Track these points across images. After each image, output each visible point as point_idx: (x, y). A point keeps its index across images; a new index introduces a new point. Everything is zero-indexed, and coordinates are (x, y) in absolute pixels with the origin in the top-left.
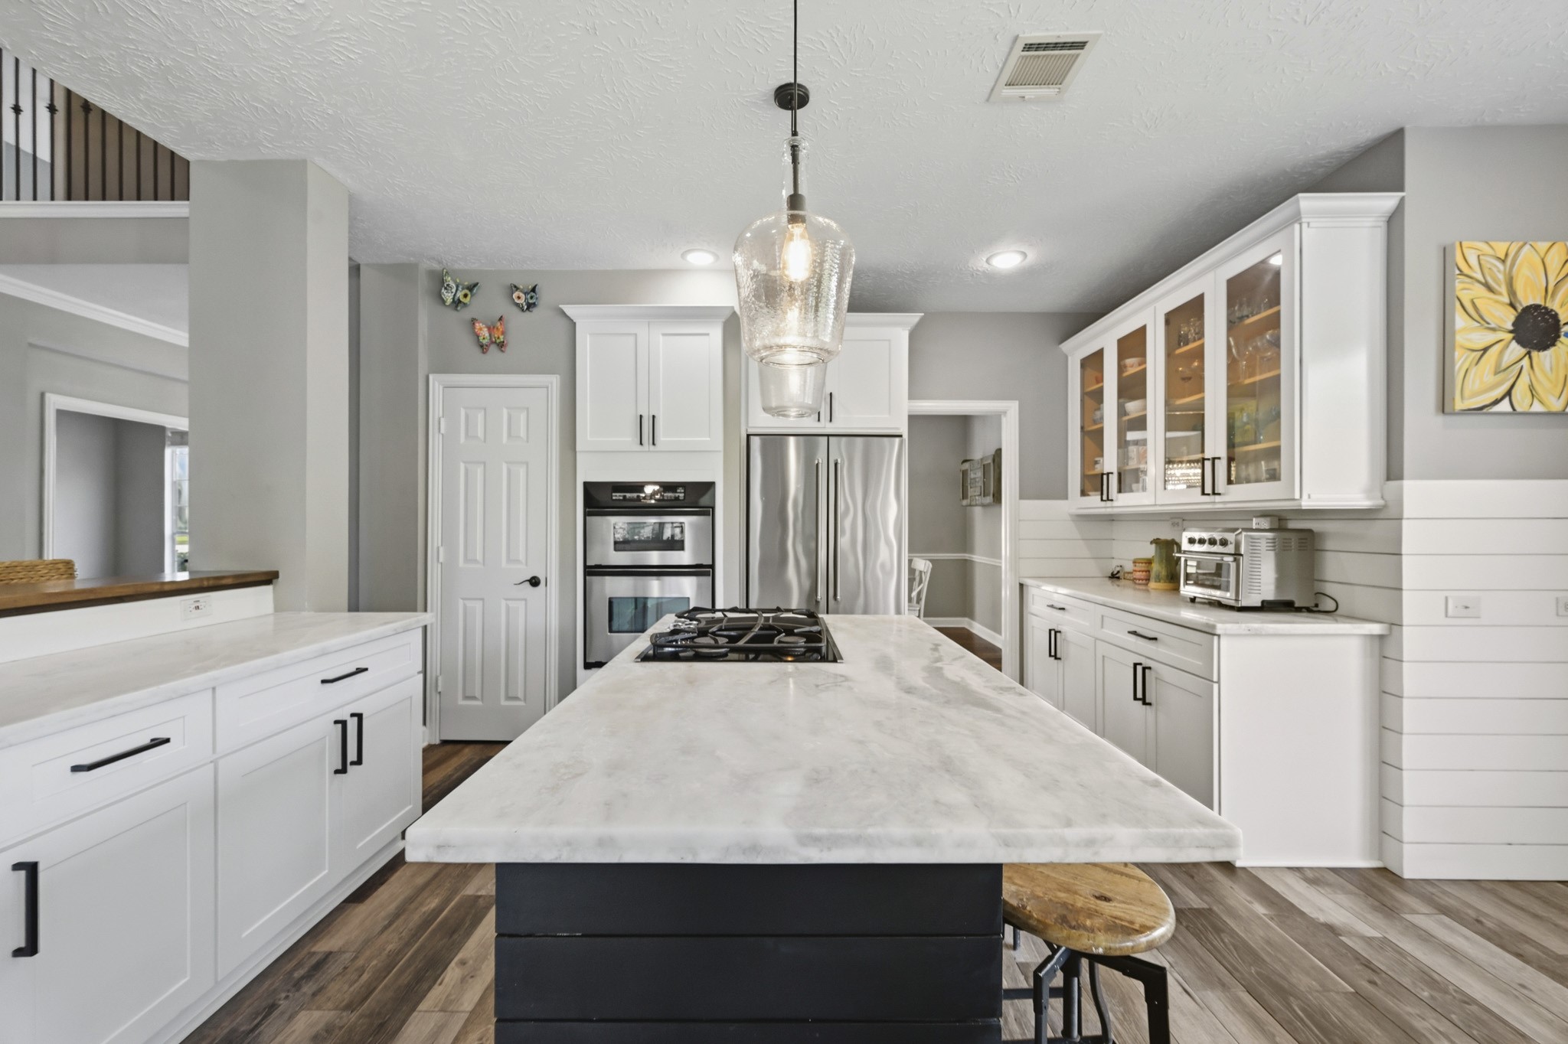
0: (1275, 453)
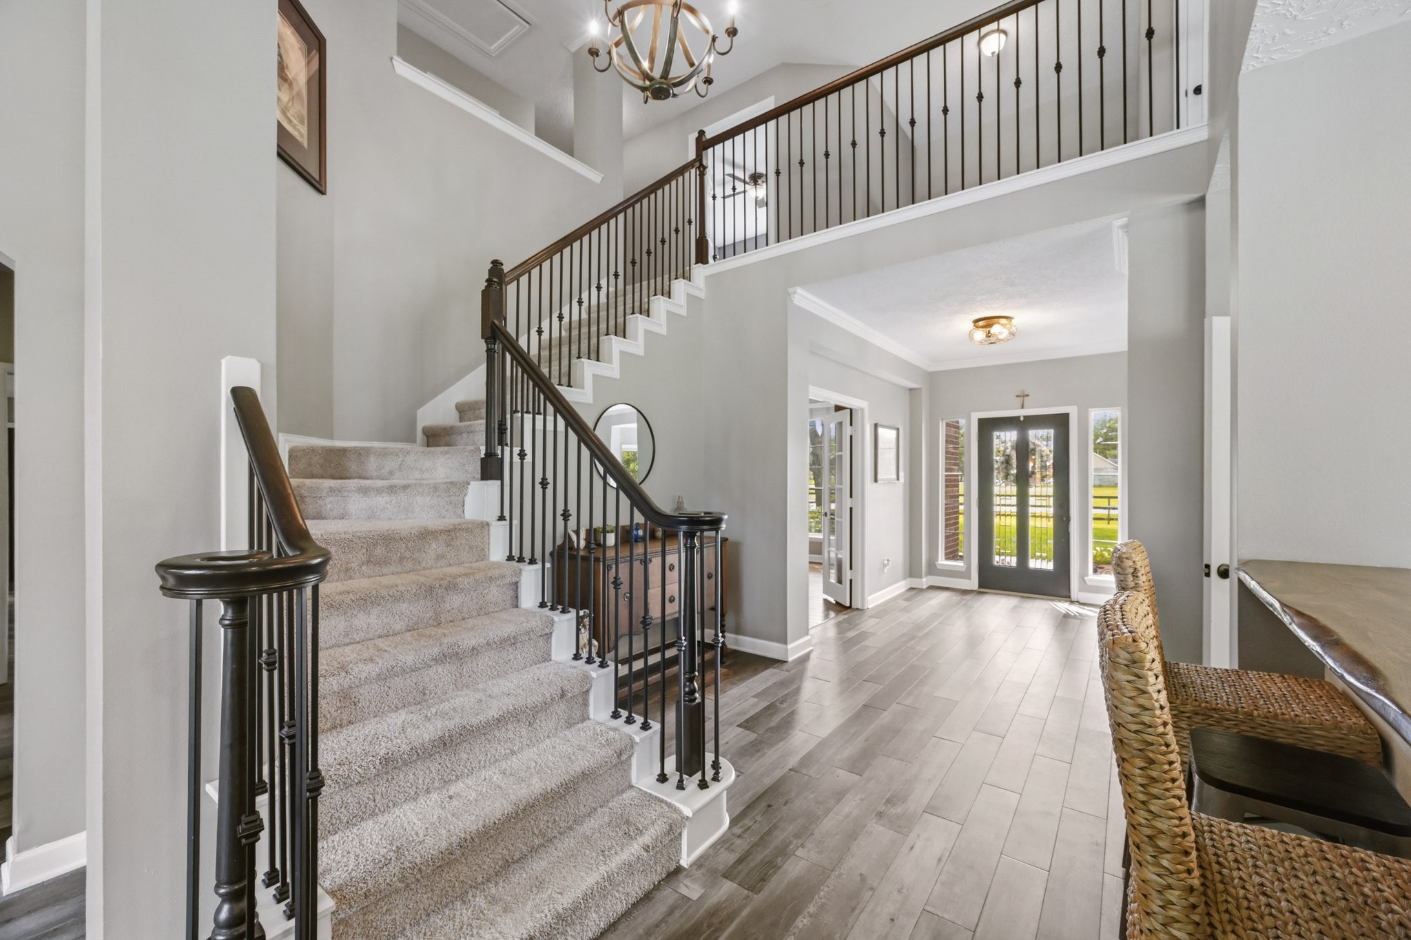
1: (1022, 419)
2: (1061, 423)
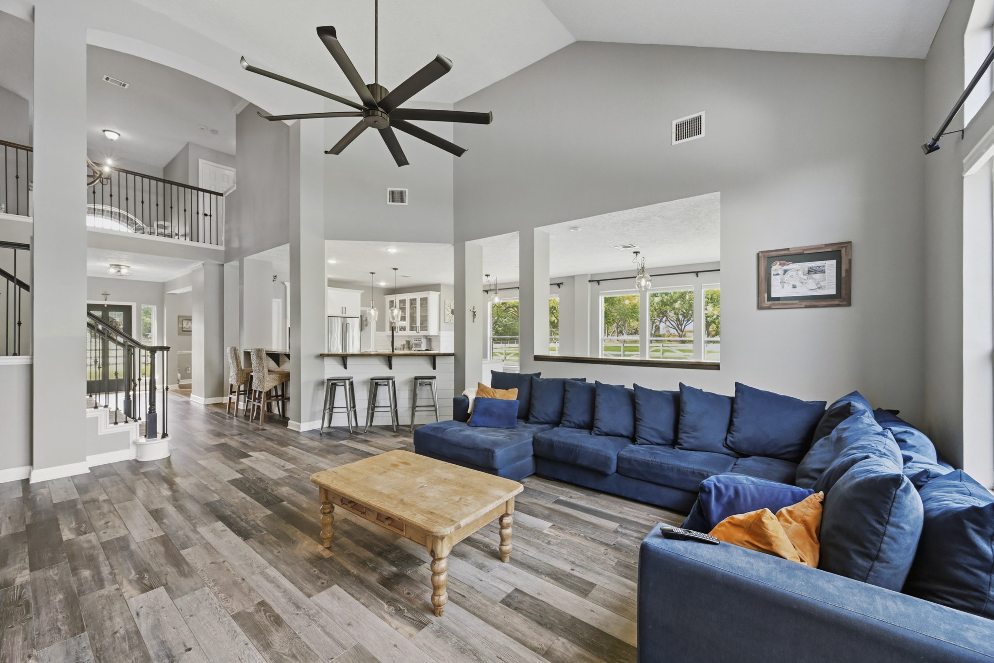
0: (426, 327)
1: (106, 306)
2: (127, 310)
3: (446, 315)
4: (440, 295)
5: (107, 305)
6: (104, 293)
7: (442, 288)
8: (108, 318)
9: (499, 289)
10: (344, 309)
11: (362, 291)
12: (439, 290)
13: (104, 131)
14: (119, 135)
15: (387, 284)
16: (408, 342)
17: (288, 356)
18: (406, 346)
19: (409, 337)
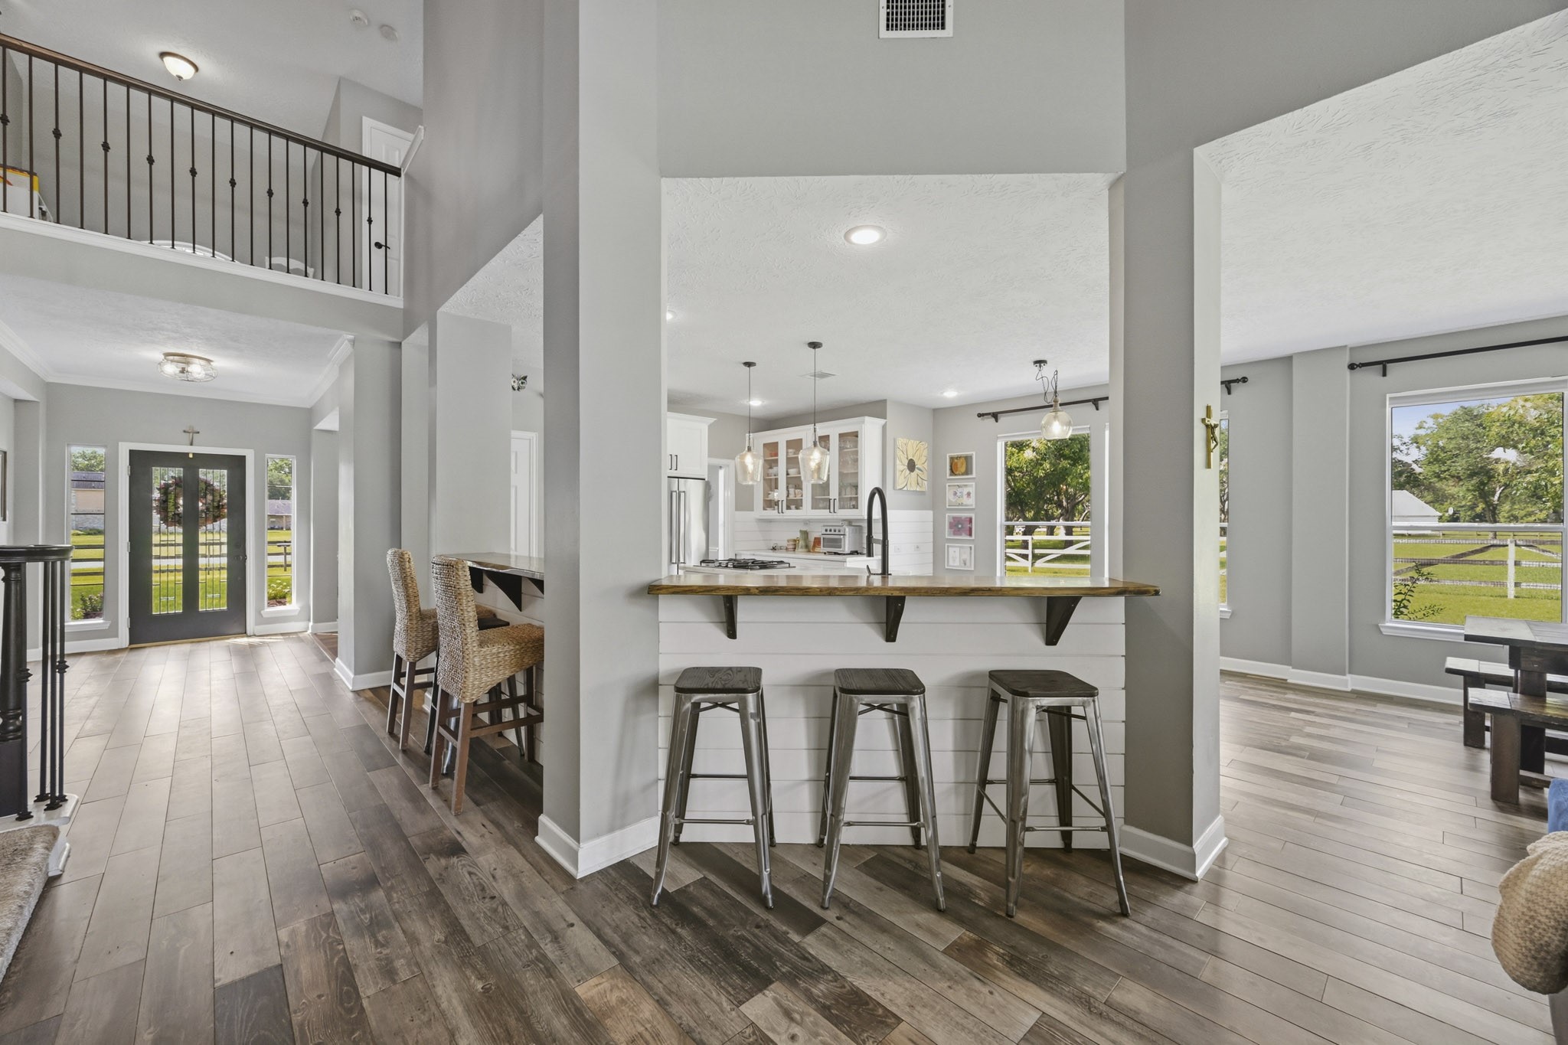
1: (191, 456)
2: (236, 464)
3: (898, 474)
4: (884, 427)
5: (194, 454)
6: (187, 429)
7: (890, 410)
8: (197, 479)
9: (1061, 405)
10: (674, 458)
11: (711, 420)
12: (882, 415)
13: (163, 55)
14: (196, 69)
15: (766, 402)
16: (805, 534)
17: (539, 584)
18: (802, 543)
19: (807, 522)
